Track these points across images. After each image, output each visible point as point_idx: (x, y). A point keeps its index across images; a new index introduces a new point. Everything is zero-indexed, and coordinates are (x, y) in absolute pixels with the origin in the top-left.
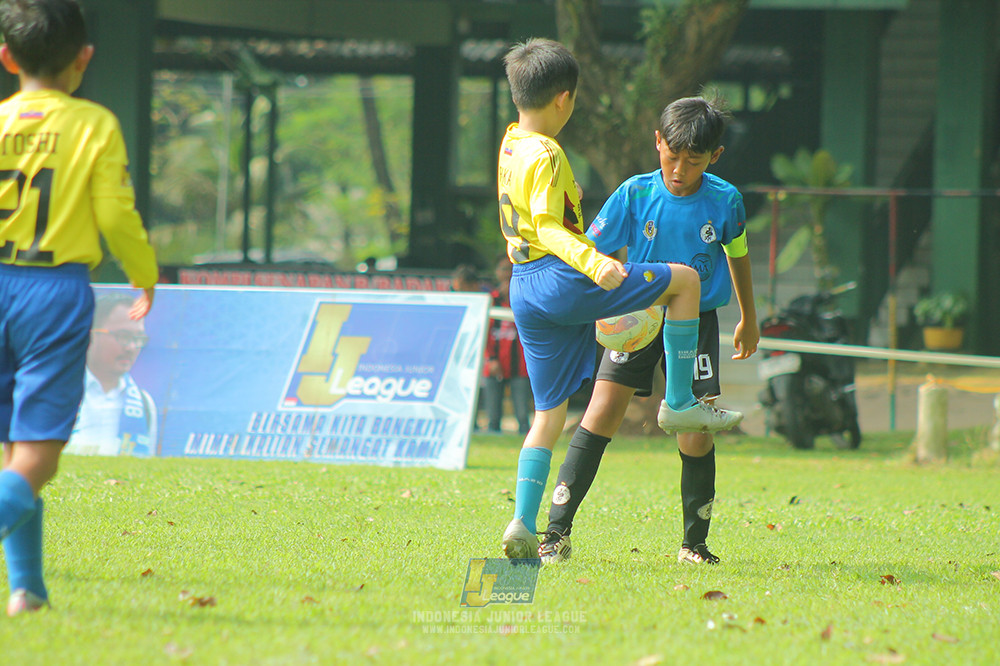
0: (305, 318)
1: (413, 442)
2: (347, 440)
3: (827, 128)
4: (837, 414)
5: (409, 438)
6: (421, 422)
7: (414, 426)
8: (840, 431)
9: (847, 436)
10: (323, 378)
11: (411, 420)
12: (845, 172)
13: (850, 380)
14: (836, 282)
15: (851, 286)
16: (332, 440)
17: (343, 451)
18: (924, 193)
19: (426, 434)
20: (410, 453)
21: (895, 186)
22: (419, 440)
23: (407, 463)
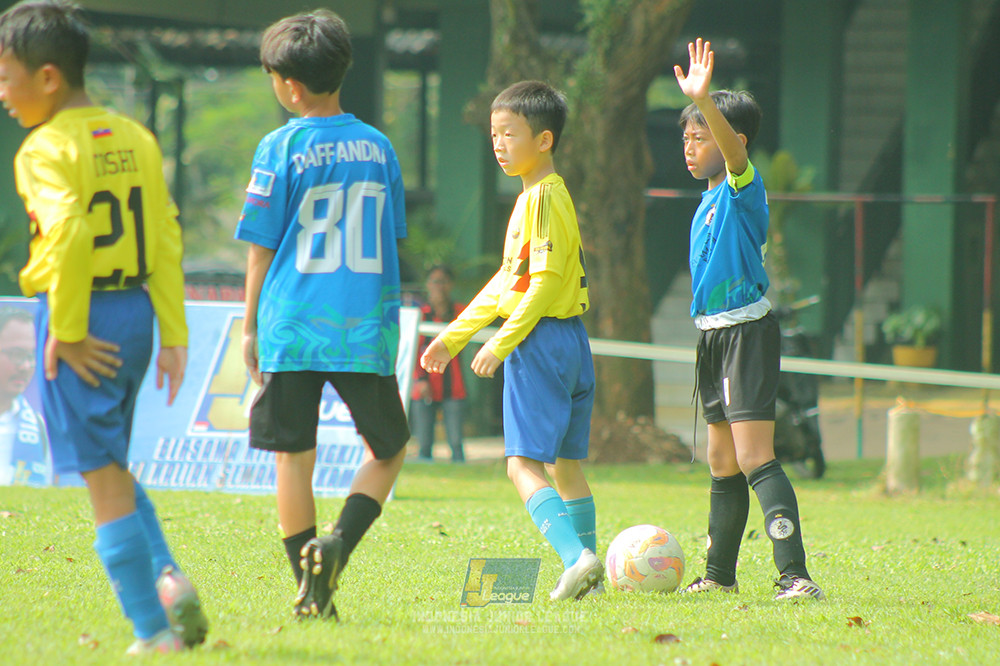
0: (217, 335)
1: (336, 471)
2: (263, 468)
3: (787, 127)
4: (799, 440)
5: (331, 466)
6: (344, 449)
7: (336, 452)
8: (803, 459)
9: (810, 464)
10: (236, 400)
11: (333, 447)
12: (807, 176)
13: (813, 403)
14: (797, 296)
15: (814, 300)
16: (246, 467)
17: (259, 480)
18: (891, 198)
19: (349, 461)
20: (332, 482)
21: (862, 190)
22: (342, 468)
23: (329, 493)
